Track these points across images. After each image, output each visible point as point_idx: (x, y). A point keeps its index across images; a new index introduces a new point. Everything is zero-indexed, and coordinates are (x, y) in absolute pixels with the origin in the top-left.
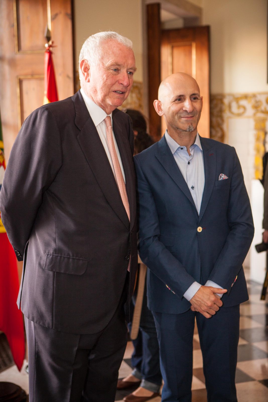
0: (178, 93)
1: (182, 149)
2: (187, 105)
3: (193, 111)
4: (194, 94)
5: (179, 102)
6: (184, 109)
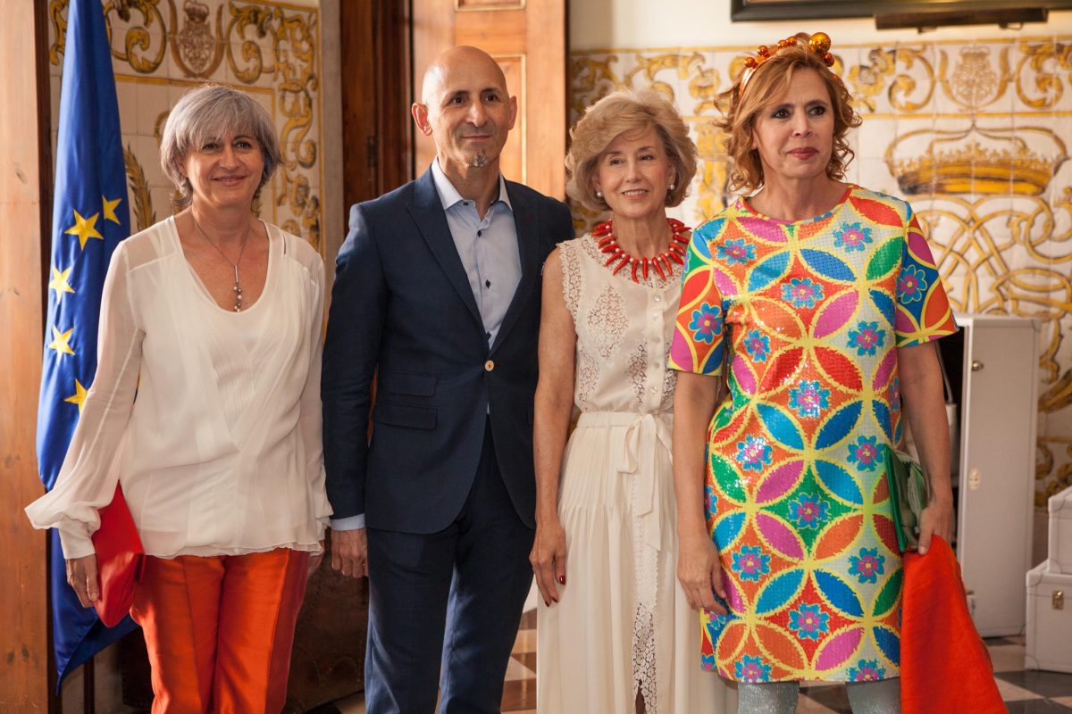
0: (455, 87)
1: (466, 204)
2: (474, 113)
3: (486, 123)
4: (488, 90)
5: (459, 105)
6: (469, 120)
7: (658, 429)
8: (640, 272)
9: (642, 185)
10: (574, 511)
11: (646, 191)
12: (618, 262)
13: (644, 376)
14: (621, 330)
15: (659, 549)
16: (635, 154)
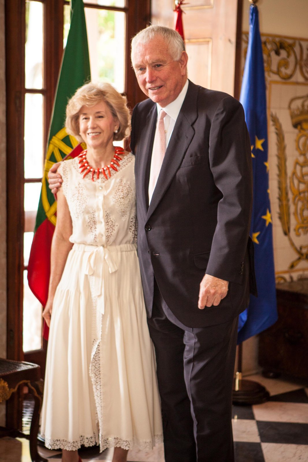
7: (105, 254)
8: (95, 176)
9: (97, 130)
10: (65, 291)
11: (100, 133)
12: (86, 171)
13: (96, 228)
14: (83, 205)
15: (103, 314)
16: (94, 115)
